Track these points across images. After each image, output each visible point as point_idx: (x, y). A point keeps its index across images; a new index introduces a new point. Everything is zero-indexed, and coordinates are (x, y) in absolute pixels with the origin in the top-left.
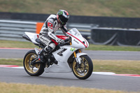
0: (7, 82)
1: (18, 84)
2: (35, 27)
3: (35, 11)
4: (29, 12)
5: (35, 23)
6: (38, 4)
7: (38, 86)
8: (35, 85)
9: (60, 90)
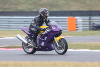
0: (49, 61)
1: (57, 62)
2: (67, 20)
3: (66, 9)
4: (61, 10)
5: (66, 18)
6: (67, 4)
7: (71, 63)
8: (69, 62)
9: (87, 65)
